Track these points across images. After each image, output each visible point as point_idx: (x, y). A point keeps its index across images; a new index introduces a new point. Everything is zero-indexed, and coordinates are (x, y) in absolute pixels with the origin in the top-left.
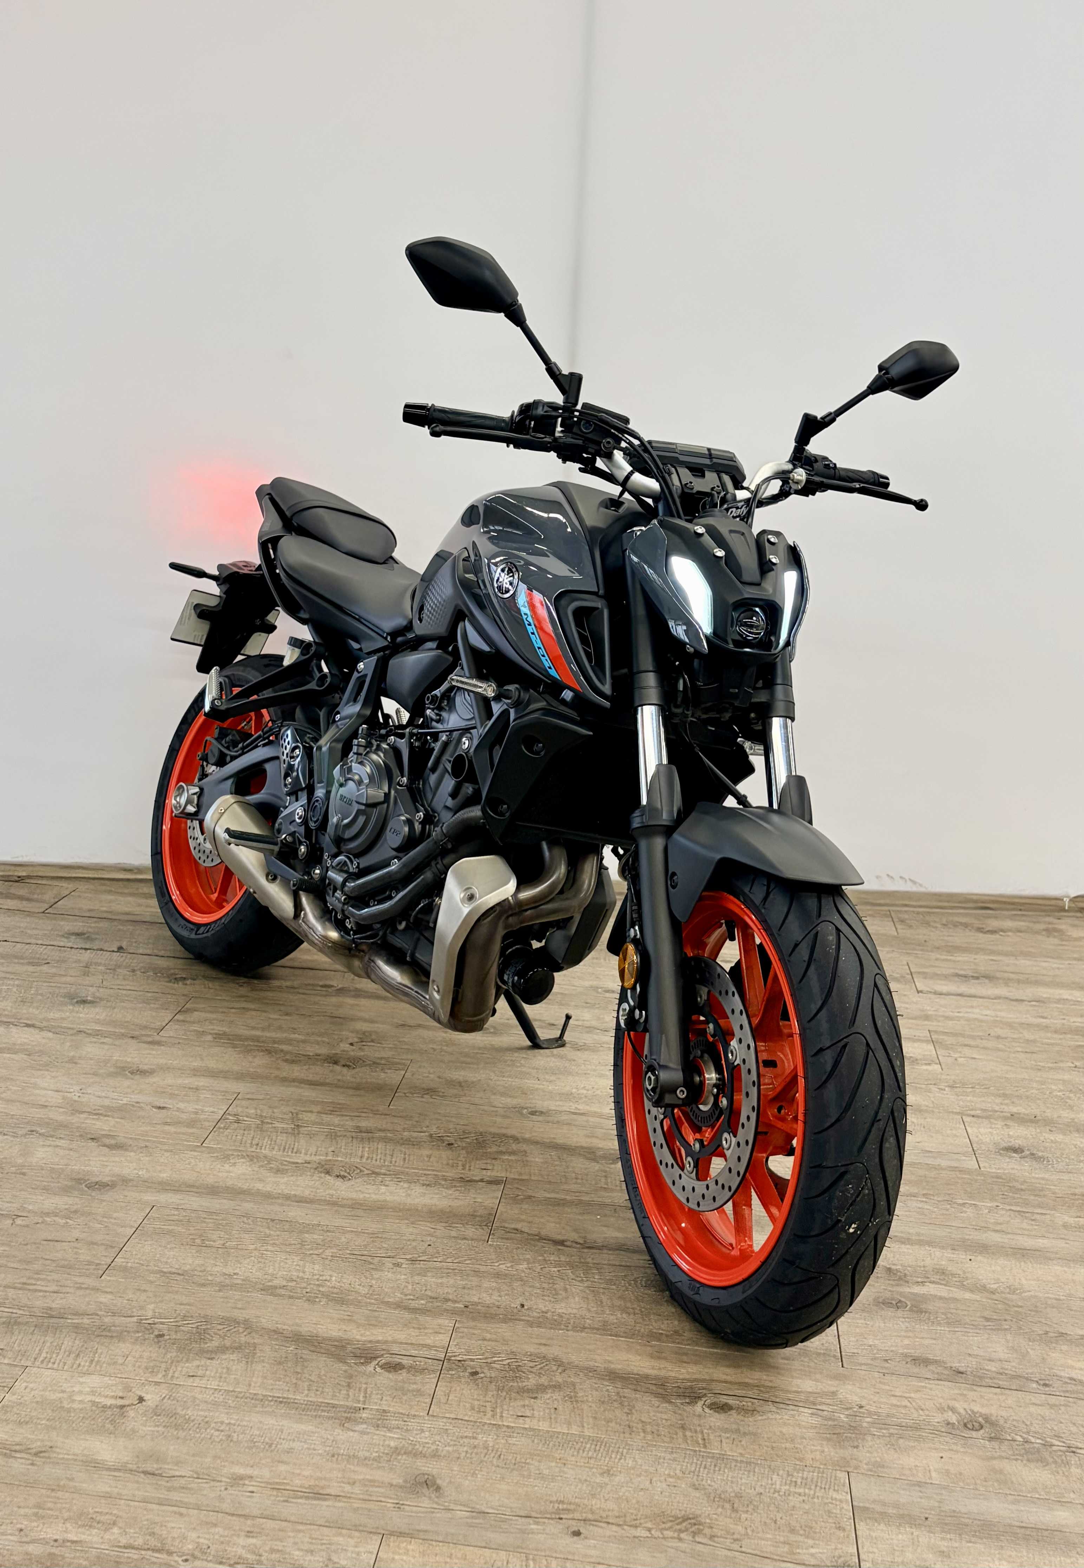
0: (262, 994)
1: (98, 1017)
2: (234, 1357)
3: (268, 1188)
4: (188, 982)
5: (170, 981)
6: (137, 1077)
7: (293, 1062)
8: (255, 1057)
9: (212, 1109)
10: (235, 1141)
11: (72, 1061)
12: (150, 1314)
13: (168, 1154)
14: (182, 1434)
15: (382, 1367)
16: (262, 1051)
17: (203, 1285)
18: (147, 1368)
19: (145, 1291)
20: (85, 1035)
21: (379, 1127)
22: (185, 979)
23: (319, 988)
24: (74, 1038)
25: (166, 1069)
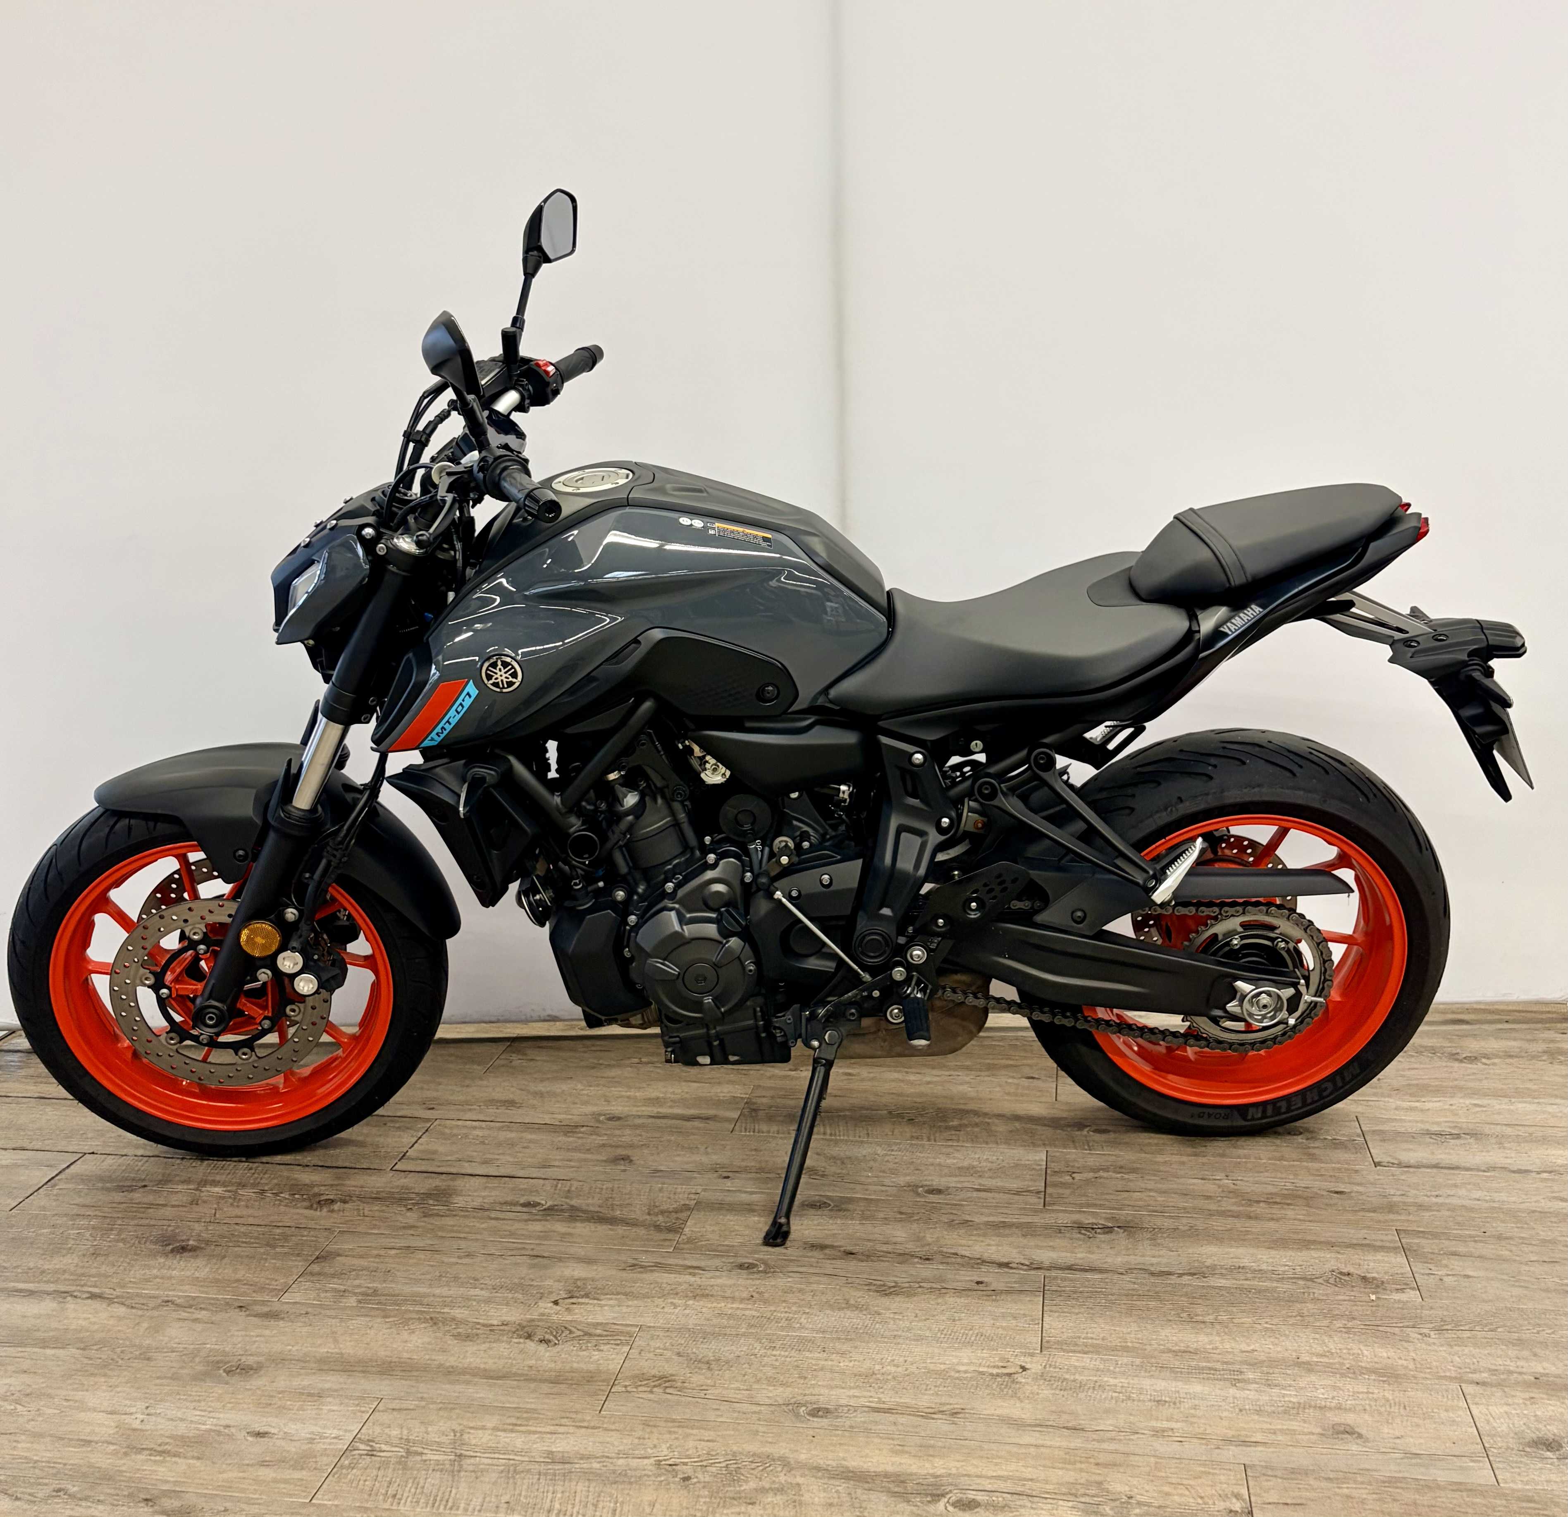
0: (437, 1221)
1: (197, 1274)
4: (336, 1207)
5: (311, 1207)
6: (234, 1379)
7: (468, 1337)
8: (413, 1332)
9: (335, 1433)
10: (362, 1491)
11: (146, 1357)
16: (426, 1321)
20: (172, 1307)
21: (583, 1451)
22: (332, 1201)
23: (519, 1209)
24: (155, 1313)
25: (280, 1360)
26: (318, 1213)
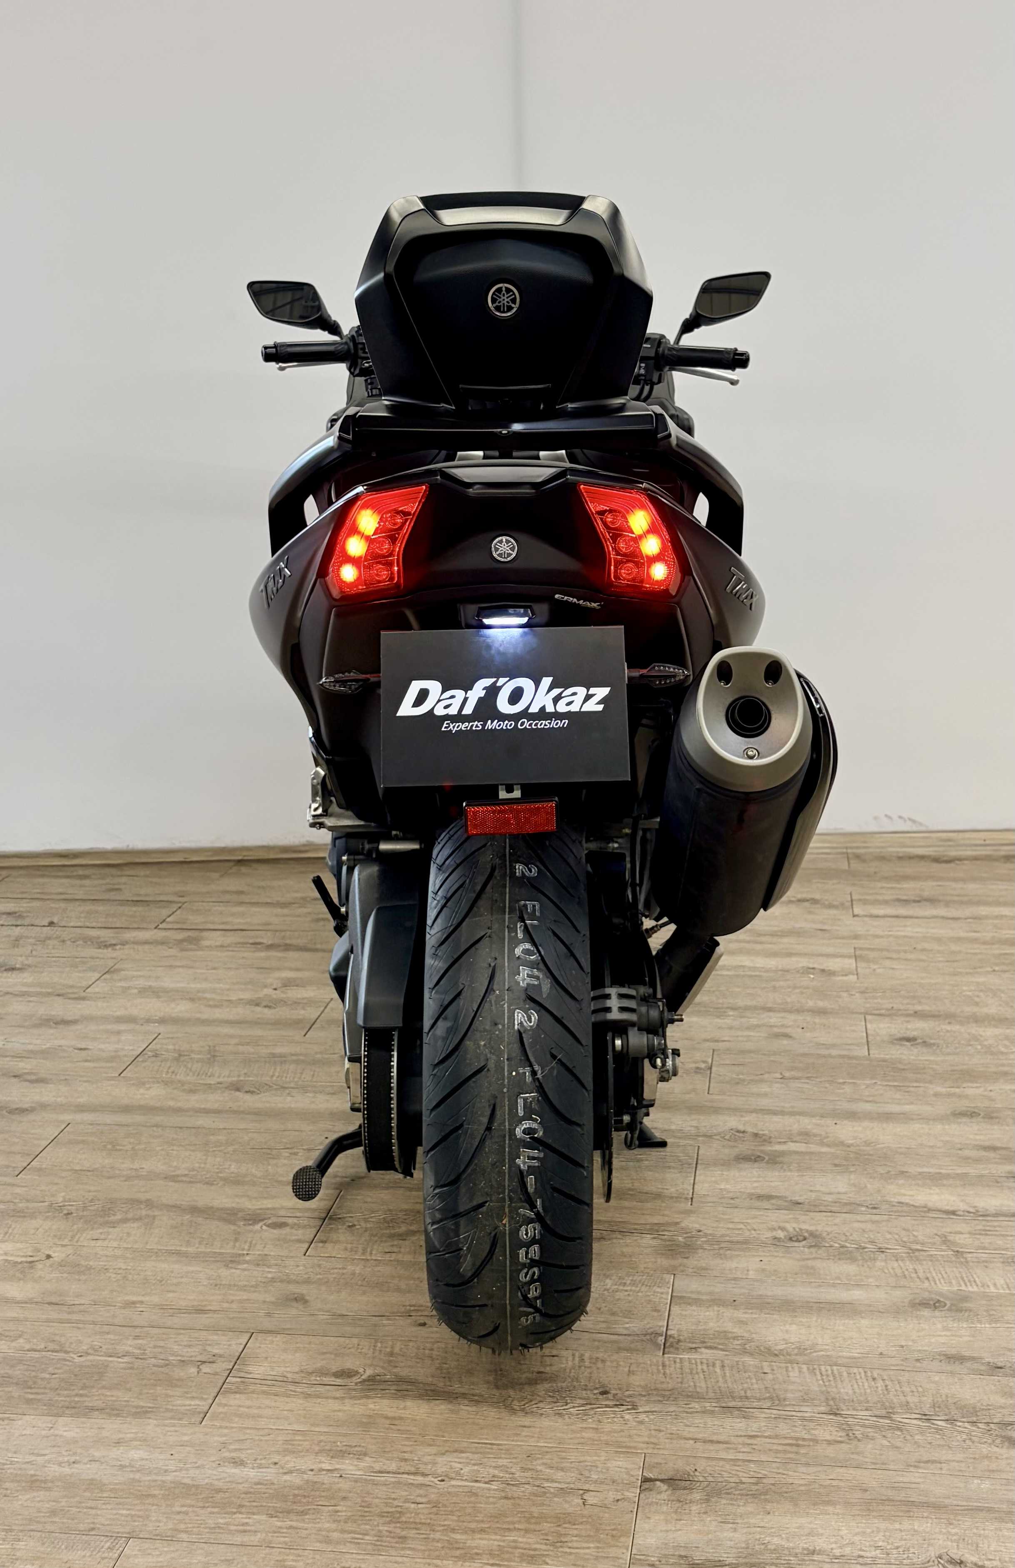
0: (191, 953)
1: (25, 981)
2: (135, 1225)
3: (179, 1104)
4: (118, 947)
5: (100, 948)
6: (61, 1026)
7: (216, 1006)
8: (178, 1005)
9: (131, 1048)
10: (152, 1071)
12: (61, 1199)
13: (85, 1084)
14: (83, 1277)
15: (268, 1226)
16: (186, 1000)
17: (109, 1178)
18: (55, 1236)
19: (57, 1184)
20: (12, 996)
21: (293, 1052)
22: (115, 945)
23: (249, 946)
25: (90, 1019)
26: (105, 951)
